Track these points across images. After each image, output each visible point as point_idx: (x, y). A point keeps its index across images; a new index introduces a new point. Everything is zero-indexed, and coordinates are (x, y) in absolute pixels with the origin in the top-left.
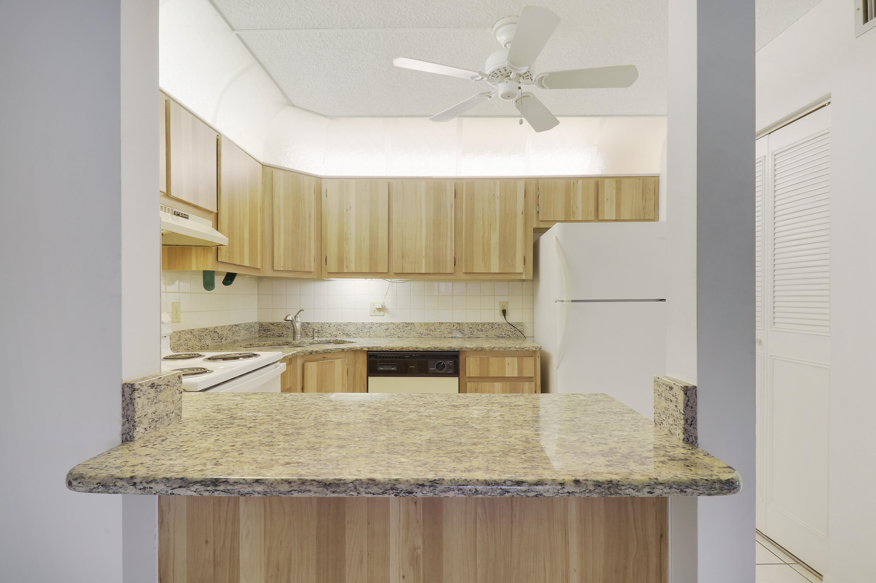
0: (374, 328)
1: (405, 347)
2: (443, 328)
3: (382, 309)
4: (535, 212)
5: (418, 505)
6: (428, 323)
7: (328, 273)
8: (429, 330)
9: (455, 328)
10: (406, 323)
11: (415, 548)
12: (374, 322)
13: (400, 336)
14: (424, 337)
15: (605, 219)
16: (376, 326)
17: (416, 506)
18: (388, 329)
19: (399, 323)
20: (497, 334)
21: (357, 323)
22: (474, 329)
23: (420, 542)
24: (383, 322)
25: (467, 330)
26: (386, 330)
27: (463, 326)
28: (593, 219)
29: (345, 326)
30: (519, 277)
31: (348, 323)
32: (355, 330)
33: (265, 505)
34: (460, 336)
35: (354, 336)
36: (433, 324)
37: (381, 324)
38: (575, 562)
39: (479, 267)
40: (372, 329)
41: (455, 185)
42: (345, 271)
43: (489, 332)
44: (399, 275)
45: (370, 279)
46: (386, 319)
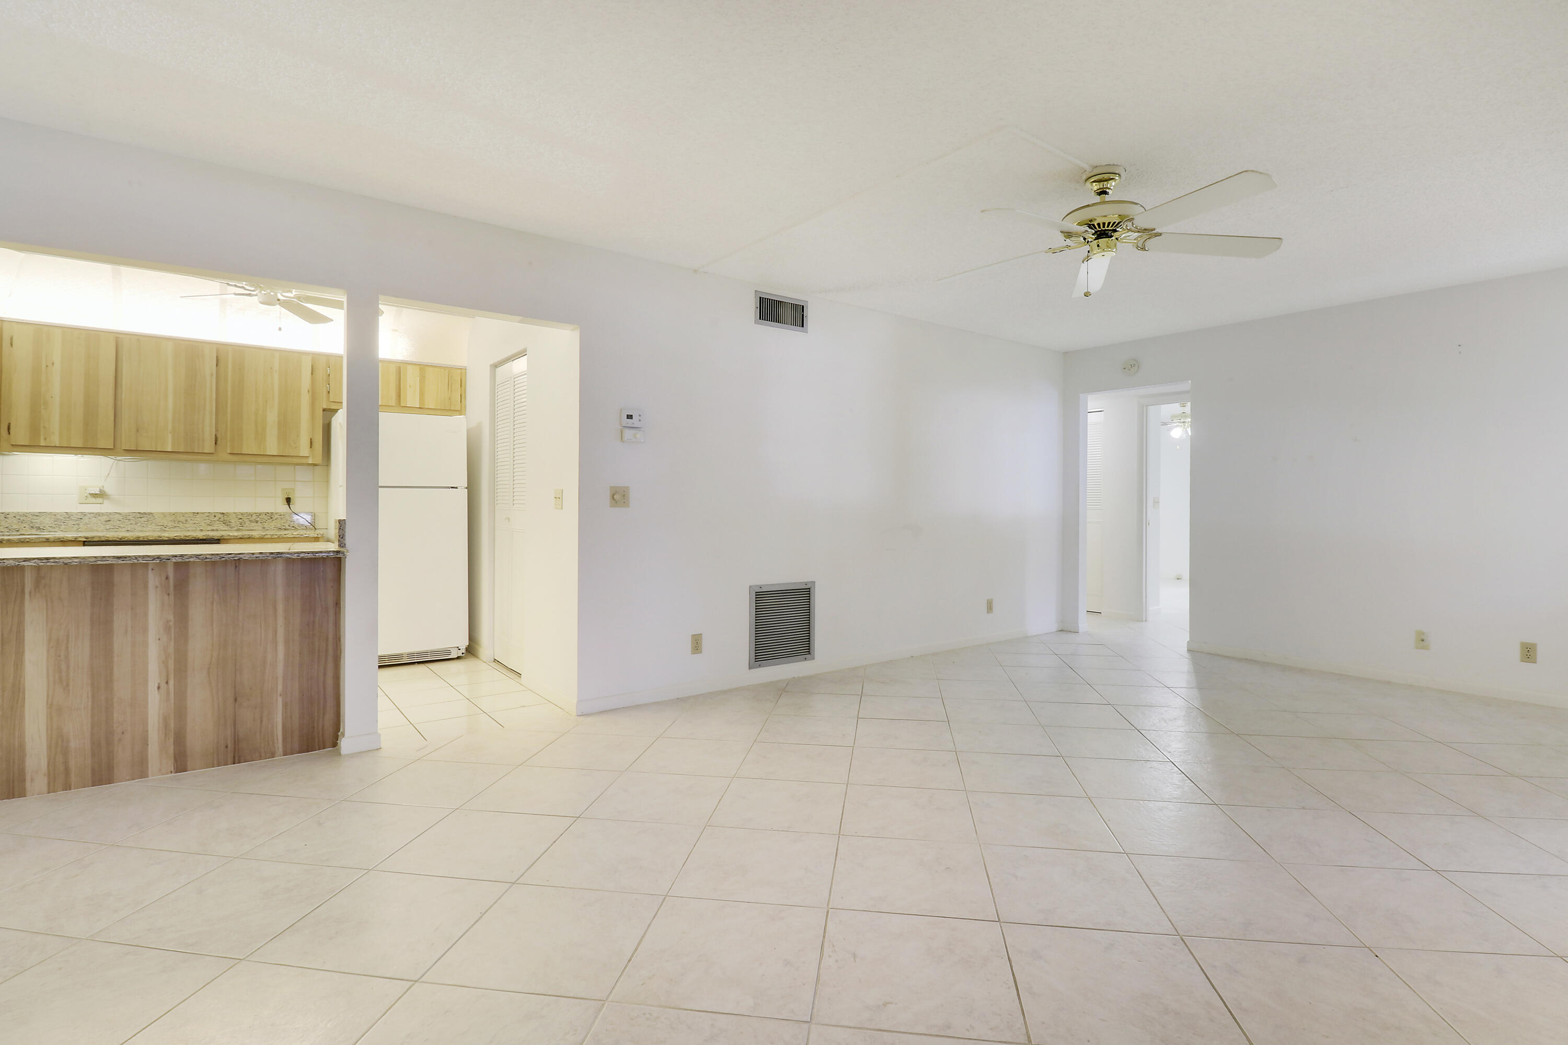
0: (86, 520)
1: (143, 536)
2: (198, 519)
3: (101, 495)
4: (325, 393)
5: (170, 596)
6: (176, 513)
7: (12, 445)
8: (176, 522)
9: (217, 518)
10: (139, 513)
11: (168, 621)
12: (86, 511)
13: (129, 529)
14: (168, 530)
15: (408, 406)
16: (90, 517)
17: (169, 597)
18: (109, 521)
19: (129, 513)
20: (279, 526)
21: (57, 513)
22: (246, 520)
23: (171, 617)
24: (102, 511)
25: (234, 521)
26: (106, 521)
27: (228, 517)
28: (394, 405)
29: (35, 517)
30: (304, 461)
31: (40, 513)
32: (52, 522)
33: (47, 603)
34: (224, 529)
35: (51, 529)
36: (183, 514)
37: (99, 514)
38: (281, 621)
39: (250, 447)
40: (82, 521)
41: (218, 351)
42: (43, 444)
43: (266, 524)
44: (129, 451)
45: (80, 456)
46: (106, 507)
